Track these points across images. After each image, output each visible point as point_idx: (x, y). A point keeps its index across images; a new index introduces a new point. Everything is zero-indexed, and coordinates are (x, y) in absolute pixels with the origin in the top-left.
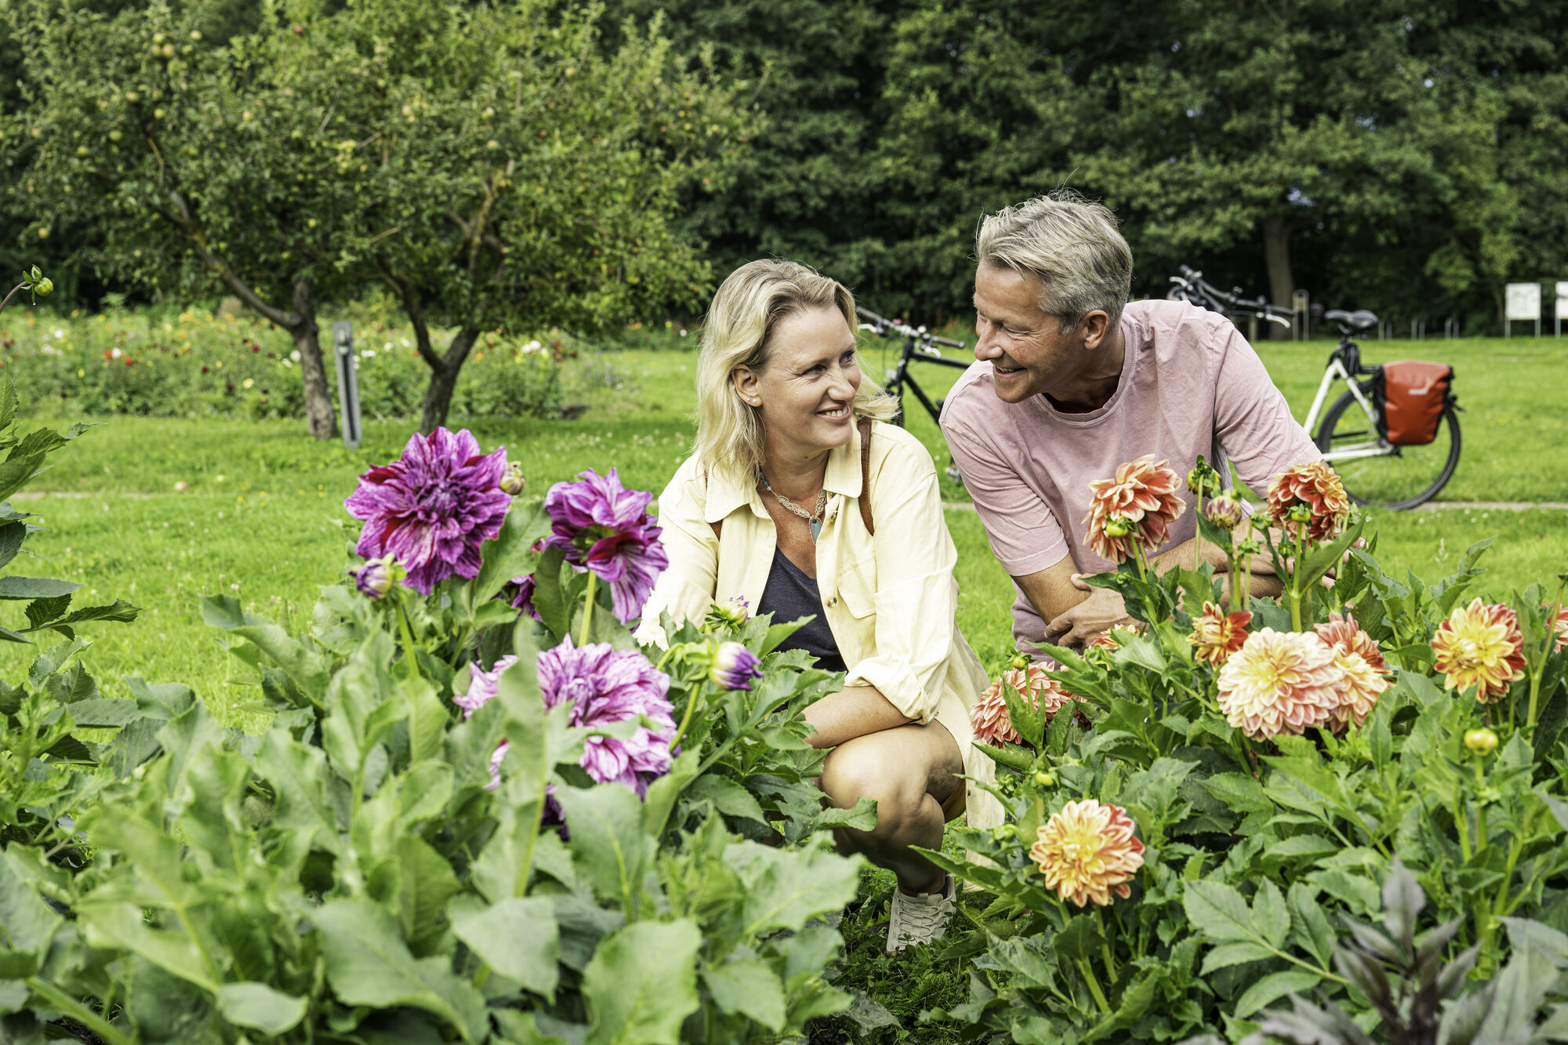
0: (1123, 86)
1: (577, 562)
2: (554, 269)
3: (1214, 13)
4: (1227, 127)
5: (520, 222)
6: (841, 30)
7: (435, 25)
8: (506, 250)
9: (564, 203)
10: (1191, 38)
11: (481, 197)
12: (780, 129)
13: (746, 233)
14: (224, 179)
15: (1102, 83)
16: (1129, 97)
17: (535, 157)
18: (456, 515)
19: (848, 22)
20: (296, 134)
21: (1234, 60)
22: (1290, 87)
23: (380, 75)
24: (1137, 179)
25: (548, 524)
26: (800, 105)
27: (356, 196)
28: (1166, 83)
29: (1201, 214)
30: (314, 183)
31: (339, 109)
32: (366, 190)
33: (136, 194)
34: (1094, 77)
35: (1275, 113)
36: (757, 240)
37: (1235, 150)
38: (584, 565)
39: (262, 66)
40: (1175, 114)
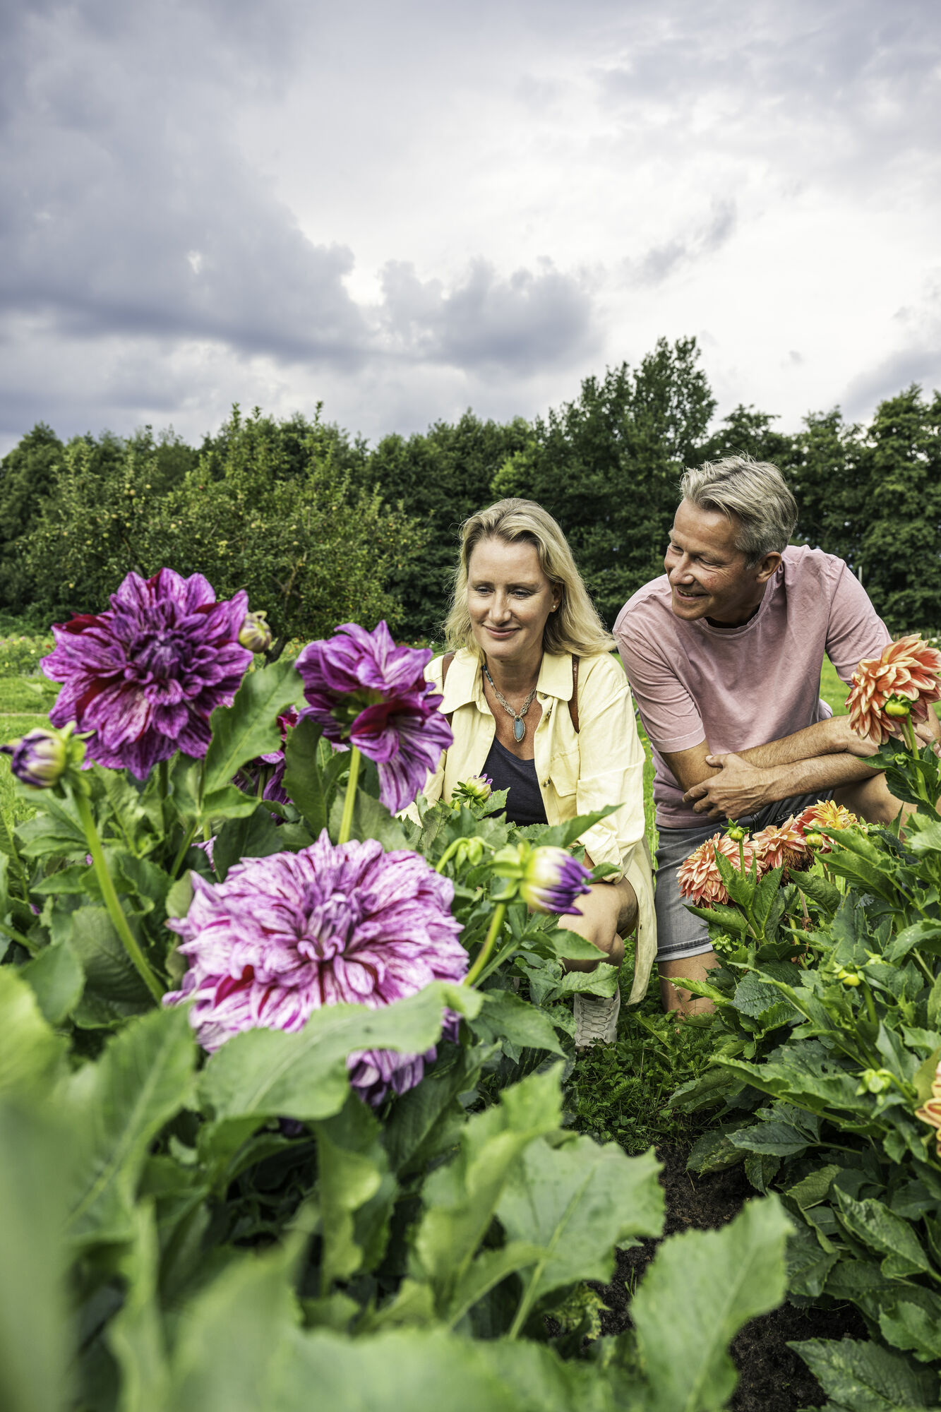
0: (586, 536)
1: (336, 739)
2: (326, 607)
3: (626, 504)
4: (631, 555)
5: (309, 584)
6: (458, 509)
7: (268, 487)
8: (302, 597)
9: (331, 575)
10: (616, 515)
11: (290, 572)
12: (430, 554)
13: (414, 601)
14: (159, 556)
15: (575, 534)
16: (587, 541)
17: (316, 548)
18: (180, 676)
19: (460, 506)
20: (198, 536)
21: (634, 525)
22: (659, 538)
23: (240, 510)
24: (592, 578)
25: (300, 688)
26: (439, 543)
27: (227, 568)
28: (604, 535)
29: (620, 593)
30: (207, 562)
31: (219, 526)
32: (232, 565)
33: (118, 564)
34: (571, 532)
35: (652, 549)
36: (419, 604)
37: (635, 565)
38: (347, 741)
39: (183, 506)
40: (608, 549)
